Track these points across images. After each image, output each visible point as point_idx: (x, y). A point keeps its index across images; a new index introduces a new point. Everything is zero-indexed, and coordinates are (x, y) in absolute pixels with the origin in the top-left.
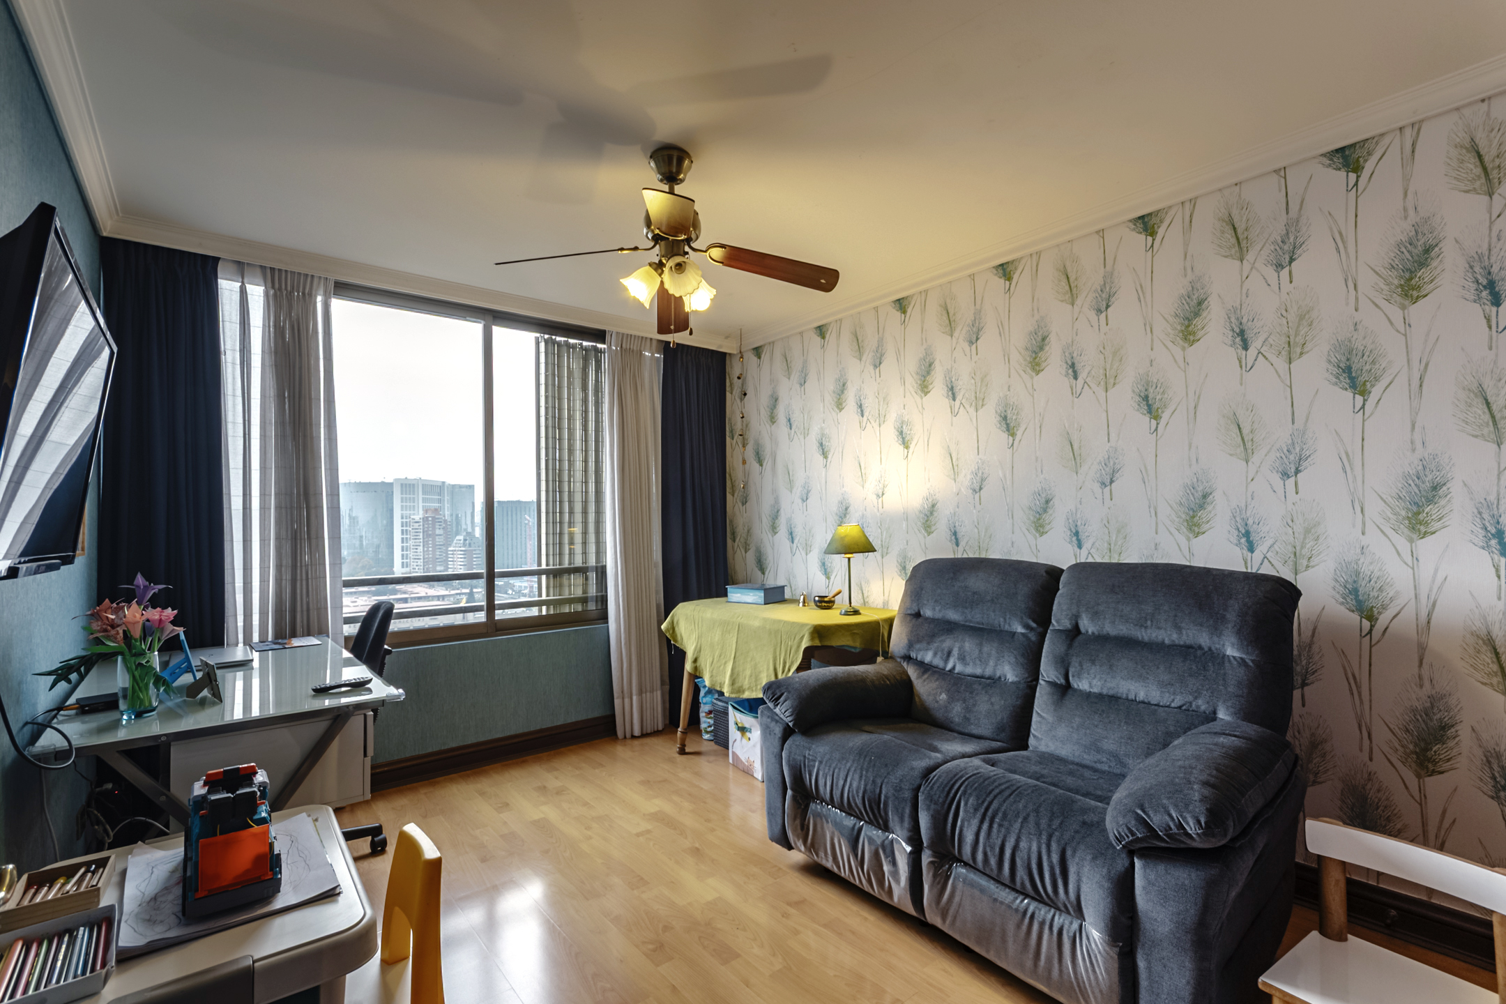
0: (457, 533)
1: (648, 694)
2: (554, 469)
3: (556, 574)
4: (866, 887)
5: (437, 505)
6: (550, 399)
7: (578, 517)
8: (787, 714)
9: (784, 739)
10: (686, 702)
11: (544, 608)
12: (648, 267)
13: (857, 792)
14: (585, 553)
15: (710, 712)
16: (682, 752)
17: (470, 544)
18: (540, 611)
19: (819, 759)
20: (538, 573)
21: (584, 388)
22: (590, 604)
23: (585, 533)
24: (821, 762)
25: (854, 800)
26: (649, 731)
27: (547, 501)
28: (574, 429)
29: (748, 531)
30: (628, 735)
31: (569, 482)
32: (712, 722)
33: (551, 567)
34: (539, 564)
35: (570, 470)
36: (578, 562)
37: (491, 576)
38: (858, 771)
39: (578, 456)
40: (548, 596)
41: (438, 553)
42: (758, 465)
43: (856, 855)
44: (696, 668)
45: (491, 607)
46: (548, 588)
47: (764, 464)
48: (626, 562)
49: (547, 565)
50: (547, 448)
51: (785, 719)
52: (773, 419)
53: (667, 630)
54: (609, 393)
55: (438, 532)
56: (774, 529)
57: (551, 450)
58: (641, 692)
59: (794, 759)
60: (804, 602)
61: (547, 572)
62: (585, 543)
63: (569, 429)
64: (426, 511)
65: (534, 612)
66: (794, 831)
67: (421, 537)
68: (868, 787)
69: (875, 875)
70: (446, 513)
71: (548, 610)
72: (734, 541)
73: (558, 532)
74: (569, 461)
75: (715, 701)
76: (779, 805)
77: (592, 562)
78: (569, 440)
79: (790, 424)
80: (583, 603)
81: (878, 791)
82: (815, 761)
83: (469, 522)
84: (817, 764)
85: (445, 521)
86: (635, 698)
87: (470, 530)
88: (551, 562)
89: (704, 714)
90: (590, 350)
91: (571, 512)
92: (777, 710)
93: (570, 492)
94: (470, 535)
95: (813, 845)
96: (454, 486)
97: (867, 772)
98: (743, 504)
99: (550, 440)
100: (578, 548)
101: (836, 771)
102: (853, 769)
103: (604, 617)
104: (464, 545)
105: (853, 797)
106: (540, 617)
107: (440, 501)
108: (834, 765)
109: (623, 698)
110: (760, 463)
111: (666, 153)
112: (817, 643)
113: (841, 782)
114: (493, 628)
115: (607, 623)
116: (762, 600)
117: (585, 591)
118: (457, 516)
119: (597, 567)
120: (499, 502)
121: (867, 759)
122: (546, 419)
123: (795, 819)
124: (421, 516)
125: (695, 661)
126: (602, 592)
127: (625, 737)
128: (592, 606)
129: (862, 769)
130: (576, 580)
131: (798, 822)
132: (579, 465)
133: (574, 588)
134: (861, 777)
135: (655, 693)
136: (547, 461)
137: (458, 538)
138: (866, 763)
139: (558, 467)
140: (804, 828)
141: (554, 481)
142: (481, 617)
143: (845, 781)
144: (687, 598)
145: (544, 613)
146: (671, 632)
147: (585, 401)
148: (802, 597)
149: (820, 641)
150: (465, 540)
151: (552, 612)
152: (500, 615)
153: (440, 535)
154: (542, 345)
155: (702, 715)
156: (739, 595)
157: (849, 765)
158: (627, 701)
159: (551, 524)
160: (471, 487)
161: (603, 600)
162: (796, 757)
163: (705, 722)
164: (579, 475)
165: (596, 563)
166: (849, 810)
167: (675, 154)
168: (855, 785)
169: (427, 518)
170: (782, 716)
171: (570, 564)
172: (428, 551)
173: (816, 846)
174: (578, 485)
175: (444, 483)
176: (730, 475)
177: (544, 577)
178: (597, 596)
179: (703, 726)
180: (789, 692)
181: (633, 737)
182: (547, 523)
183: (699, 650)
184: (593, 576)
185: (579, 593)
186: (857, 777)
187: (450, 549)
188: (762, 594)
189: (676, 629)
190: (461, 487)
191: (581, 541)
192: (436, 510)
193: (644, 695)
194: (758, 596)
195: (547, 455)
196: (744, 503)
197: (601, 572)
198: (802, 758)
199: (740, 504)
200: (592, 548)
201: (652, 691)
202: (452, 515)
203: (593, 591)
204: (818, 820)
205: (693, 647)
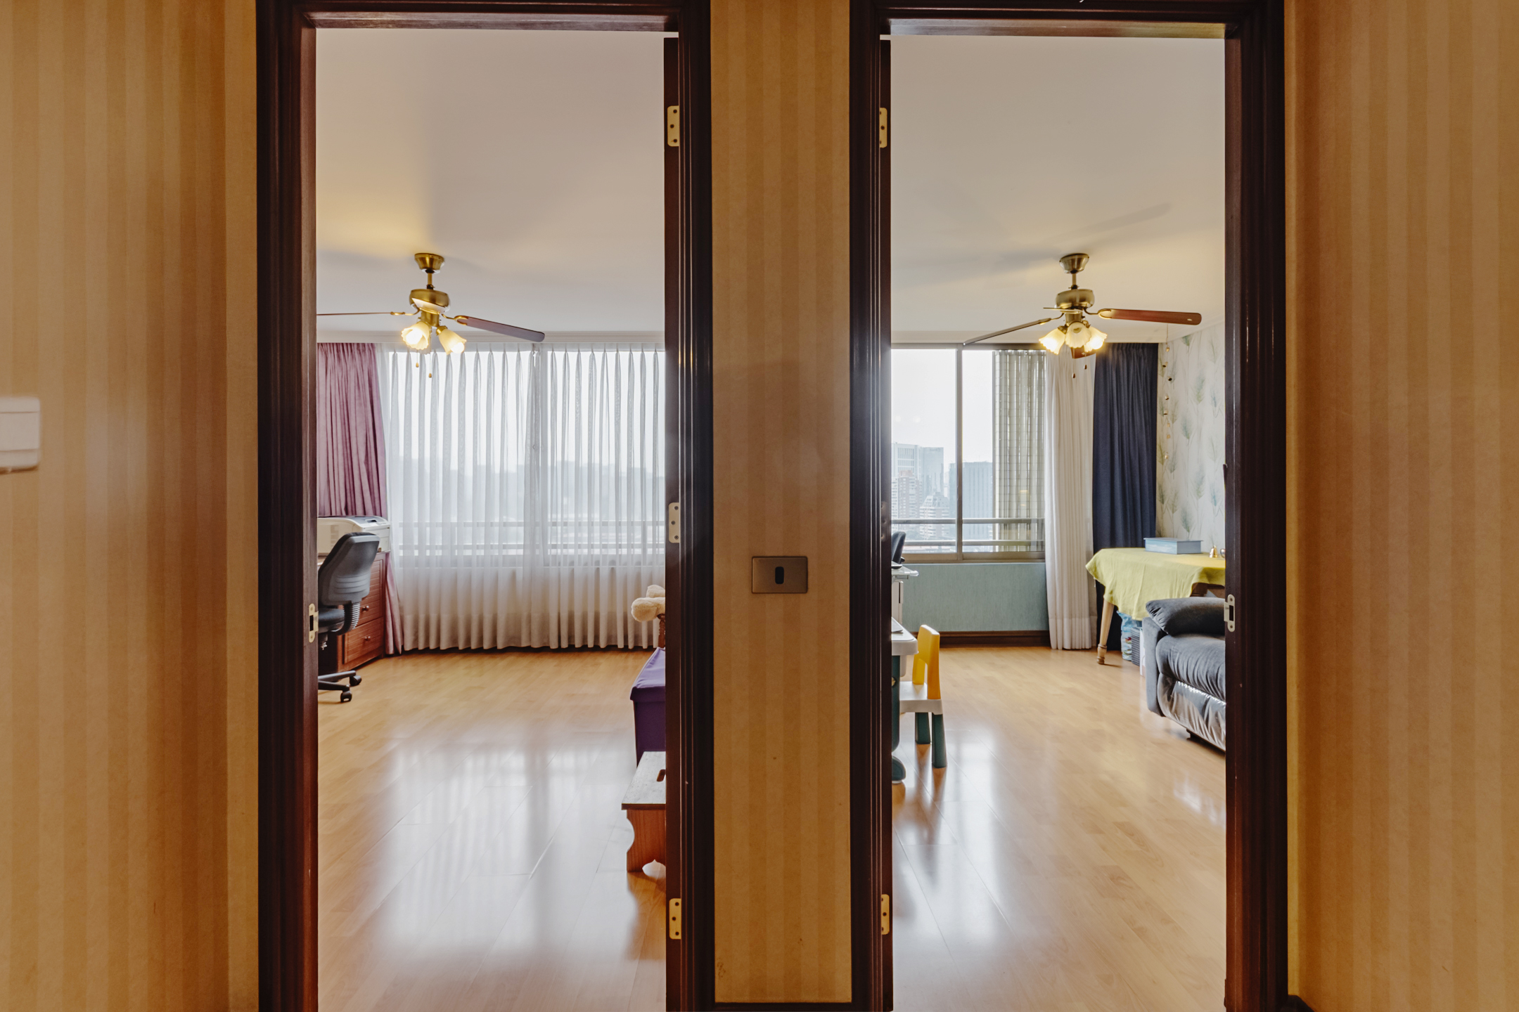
0: (928, 493)
1: (1077, 619)
2: (1006, 447)
3: (1006, 524)
4: (1211, 741)
5: (910, 467)
6: (1003, 396)
7: (1024, 482)
8: (1161, 621)
9: (1159, 637)
10: (1105, 625)
11: (997, 547)
12: (1057, 329)
13: (1203, 672)
14: (1029, 509)
15: (1130, 639)
16: (1102, 662)
17: (939, 503)
18: (994, 549)
19: (1180, 651)
20: (993, 522)
21: (1030, 384)
22: (1032, 546)
23: (1030, 493)
24: (1181, 653)
25: (1201, 678)
26: (1077, 648)
27: (1000, 471)
28: (1022, 416)
29: (1176, 495)
30: (1060, 647)
31: (1017, 456)
32: (1130, 646)
33: (1003, 518)
34: (994, 516)
35: (1017, 447)
36: (1023, 516)
37: (960, 522)
38: (1205, 659)
39: (1025, 436)
40: (1000, 538)
41: (911, 511)
42: (1185, 438)
43: (1203, 716)
44: (1112, 598)
45: (960, 544)
46: (1000, 533)
47: (1191, 437)
48: (1060, 517)
49: (1000, 517)
50: (1000, 432)
51: (1159, 625)
52: (1199, 398)
53: (1090, 569)
54: (1049, 388)
55: (911, 492)
56: (1199, 493)
57: (1003, 433)
58: (1071, 616)
59: (1163, 652)
60: (1214, 554)
61: (1000, 522)
62: (1029, 502)
63: (1017, 416)
64: (901, 473)
65: (989, 549)
66: (1164, 700)
67: (897, 496)
68: (1210, 669)
69: (1216, 730)
70: (918, 474)
71: (1000, 548)
72: (1163, 502)
73: (1008, 492)
74: (1017, 440)
75: (1133, 629)
76: (1155, 684)
77: (1035, 516)
78: (1017, 424)
79: (1215, 402)
80: (1027, 545)
81: (1216, 672)
82: (1177, 652)
83: (938, 483)
84: (1178, 654)
85: (917, 481)
86: (1066, 620)
87: (939, 490)
88: (1003, 515)
89: (1125, 640)
90: (1035, 355)
91: (1018, 478)
92: (1154, 619)
93: (1017, 463)
94: (939, 495)
95: (1176, 711)
96: (925, 449)
97: (1211, 660)
98: (1171, 472)
99: (1003, 426)
100: (1024, 505)
101: (1190, 659)
102: (1201, 658)
103: (1043, 558)
104: (934, 505)
105: (1200, 676)
106: (994, 553)
107: (913, 463)
108: (1189, 655)
109: (1056, 619)
110: (1188, 436)
111: (1070, 258)
112: (1205, 581)
113: (1193, 666)
114: (961, 558)
115: (1045, 562)
116: (1175, 551)
117: (1028, 537)
118: (928, 477)
119: (1038, 520)
120: (966, 463)
121: (1213, 652)
122: (1000, 411)
123: (1164, 693)
124: (897, 478)
125: (1111, 593)
126: (1042, 538)
127: (1057, 649)
128: (1034, 548)
129: (1207, 659)
130: (1022, 528)
131: (1166, 696)
132: (1025, 443)
133: (1020, 534)
134: (1206, 662)
135: (1083, 619)
136: (1000, 442)
137: (928, 497)
138: (1211, 654)
139: (1008, 445)
140: (1170, 699)
141: (1005, 456)
142: (953, 550)
143: (1196, 665)
144: (1113, 544)
145: (997, 550)
146: (1094, 570)
147: (1031, 394)
148: (1212, 550)
149: (1209, 580)
150: (935, 500)
151: (1003, 551)
152: (965, 549)
153: (913, 495)
154: (998, 358)
155: (1123, 640)
156: (1155, 546)
157: (1199, 655)
158: (1059, 621)
159: (1003, 487)
160: (940, 450)
161: (1042, 544)
162: (1165, 650)
163: (1125, 646)
164: (1024, 451)
165: (1038, 516)
166: (1198, 685)
167: (1076, 257)
168: (1202, 668)
169: (902, 478)
170: (1157, 623)
171: (1017, 516)
172: (902, 509)
173: (1178, 713)
174: (1024, 458)
175: (916, 446)
176: (1160, 447)
177: (997, 525)
178: (1037, 542)
179: (1123, 649)
180: (1165, 608)
181: (1064, 649)
182: (1000, 486)
183: (1114, 585)
184: (1035, 526)
185: (1024, 539)
186: (1203, 662)
187: (921, 507)
188: (1175, 546)
189: (1098, 568)
190: (931, 449)
191: (1026, 500)
192: (909, 472)
193: (1073, 619)
194: (1173, 547)
195: (1000, 437)
196: (1172, 470)
197: (1041, 524)
198: (1169, 651)
199: (1169, 472)
200: (1035, 506)
201: (1081, 617)
202: (923, 476)
203: (1034, 538)
204: (1180, 696)
205: (1110, 582)
